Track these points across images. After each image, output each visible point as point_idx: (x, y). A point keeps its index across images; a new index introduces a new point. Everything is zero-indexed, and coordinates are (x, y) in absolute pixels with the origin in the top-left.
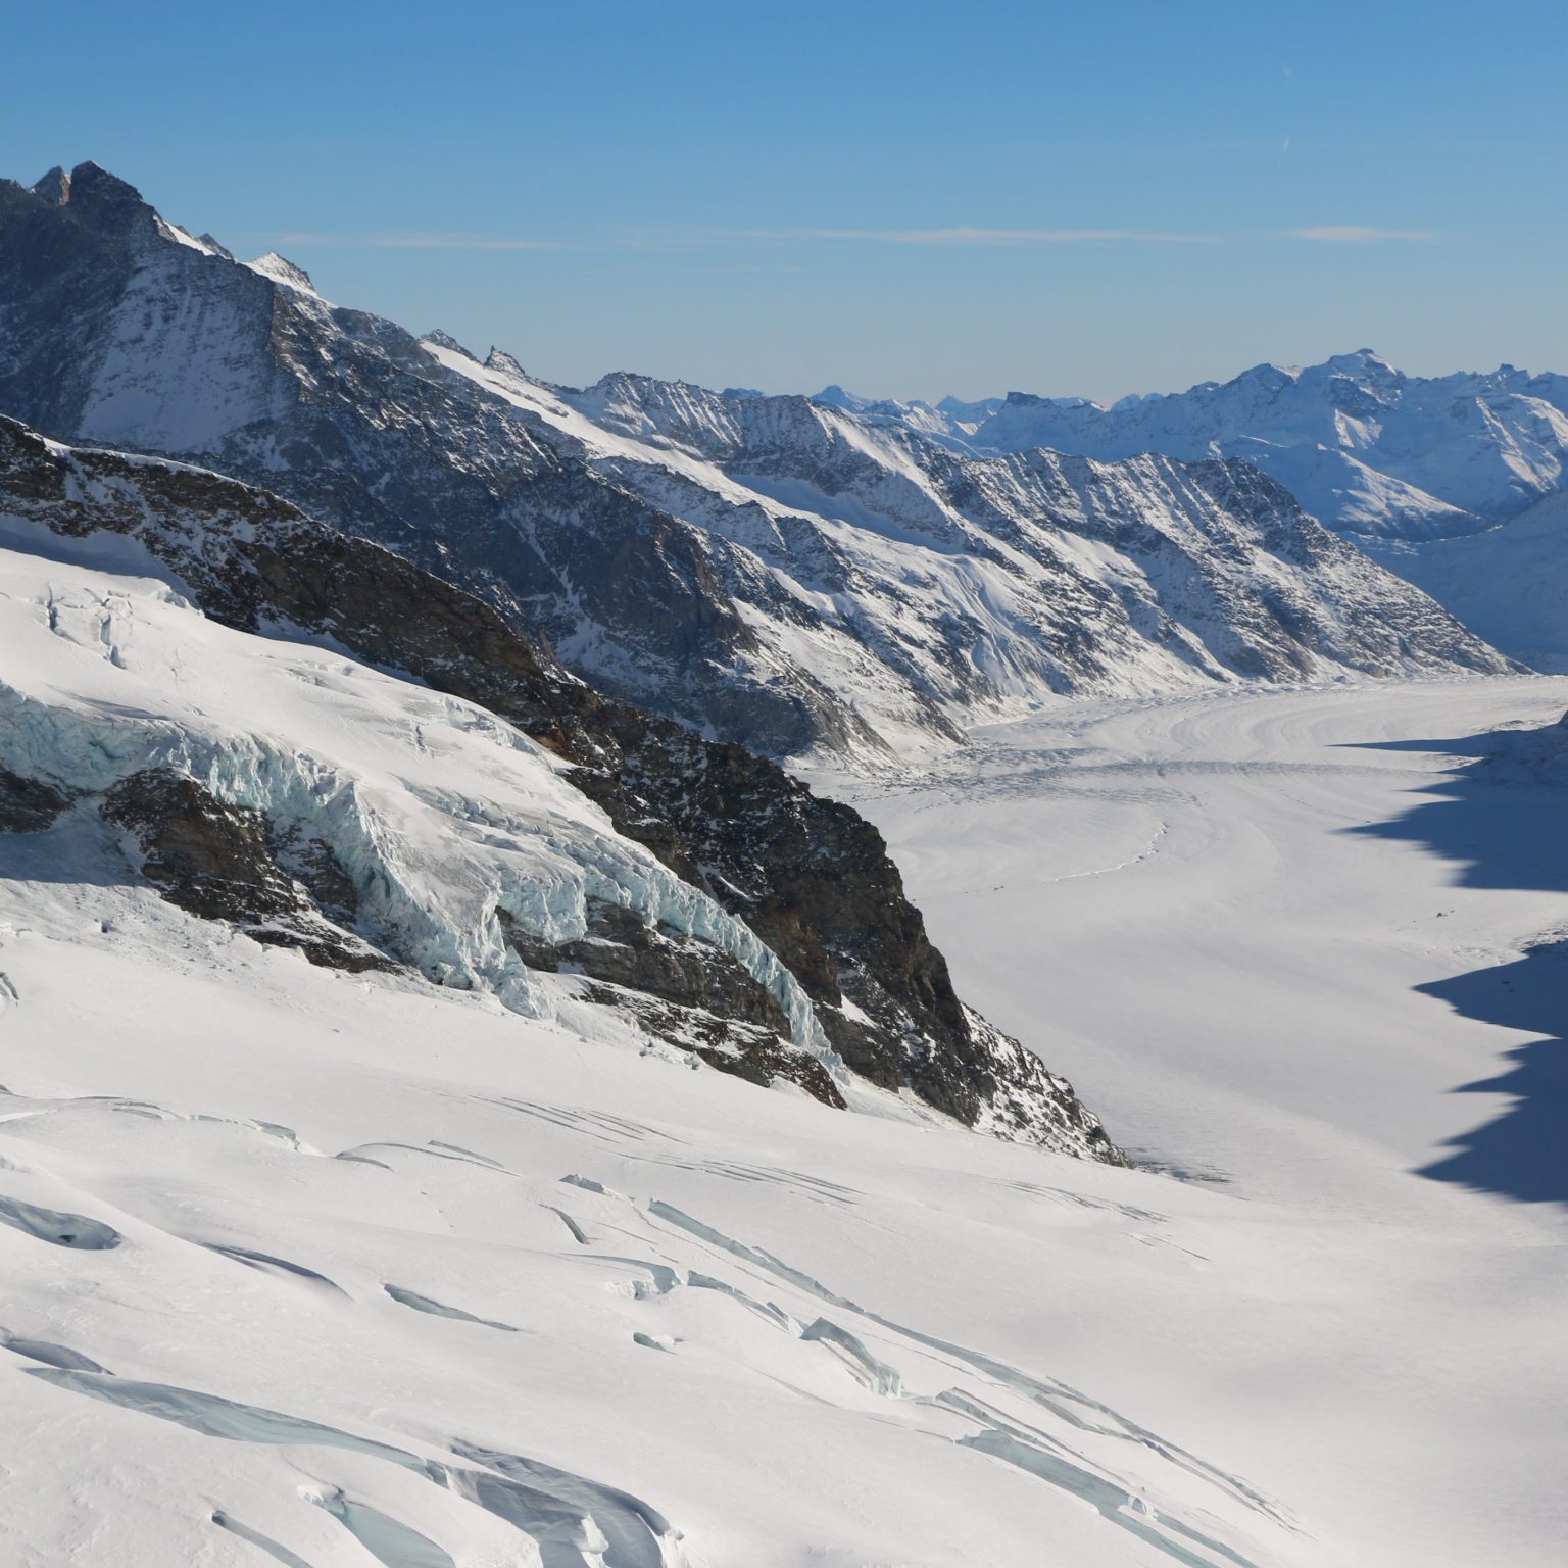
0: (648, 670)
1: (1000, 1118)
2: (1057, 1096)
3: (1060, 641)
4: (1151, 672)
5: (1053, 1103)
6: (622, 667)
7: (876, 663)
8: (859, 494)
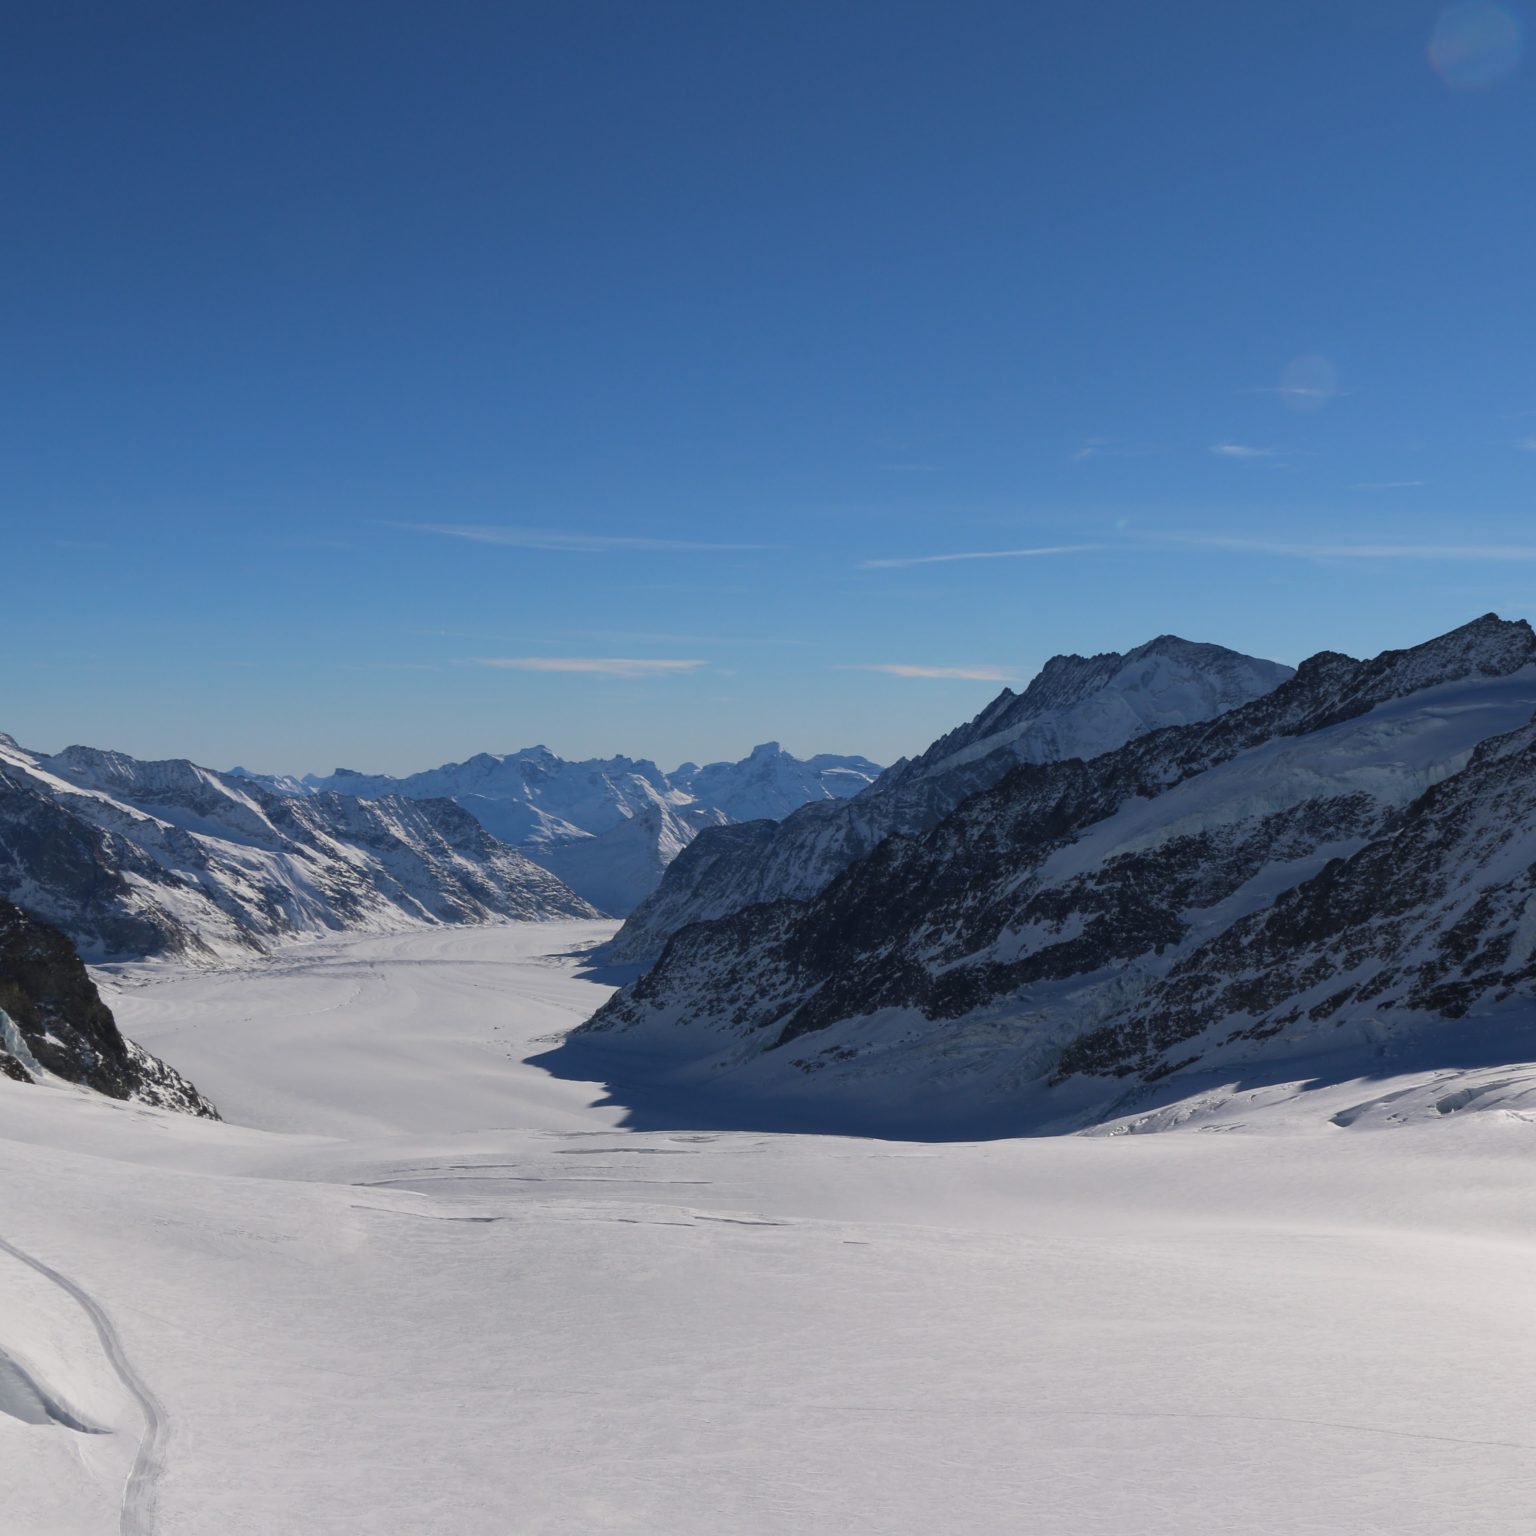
0: (64, 907)
1: (143, 1100)
2: (183, 1090)
3: (336, 899)
4: (393, 919)
5: (179, 1094)
6: (48, 906)
7: (214, 907)
8: (220, 816)
